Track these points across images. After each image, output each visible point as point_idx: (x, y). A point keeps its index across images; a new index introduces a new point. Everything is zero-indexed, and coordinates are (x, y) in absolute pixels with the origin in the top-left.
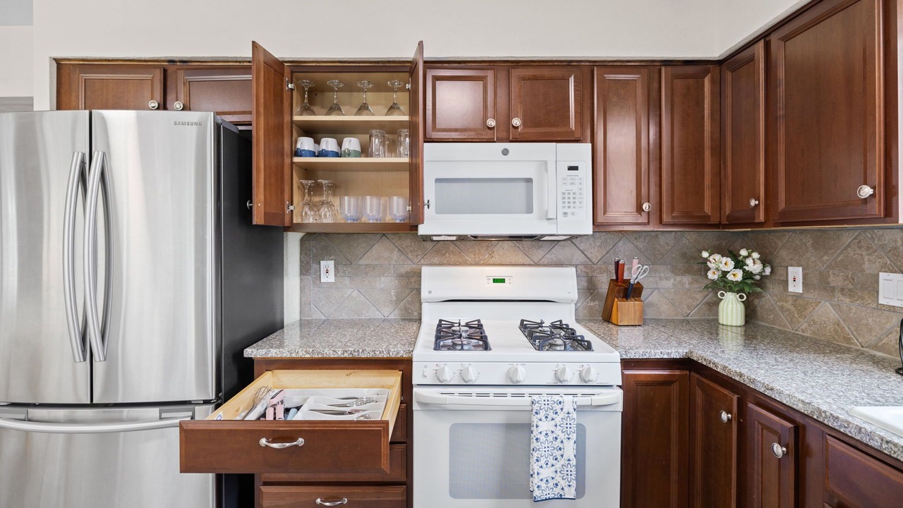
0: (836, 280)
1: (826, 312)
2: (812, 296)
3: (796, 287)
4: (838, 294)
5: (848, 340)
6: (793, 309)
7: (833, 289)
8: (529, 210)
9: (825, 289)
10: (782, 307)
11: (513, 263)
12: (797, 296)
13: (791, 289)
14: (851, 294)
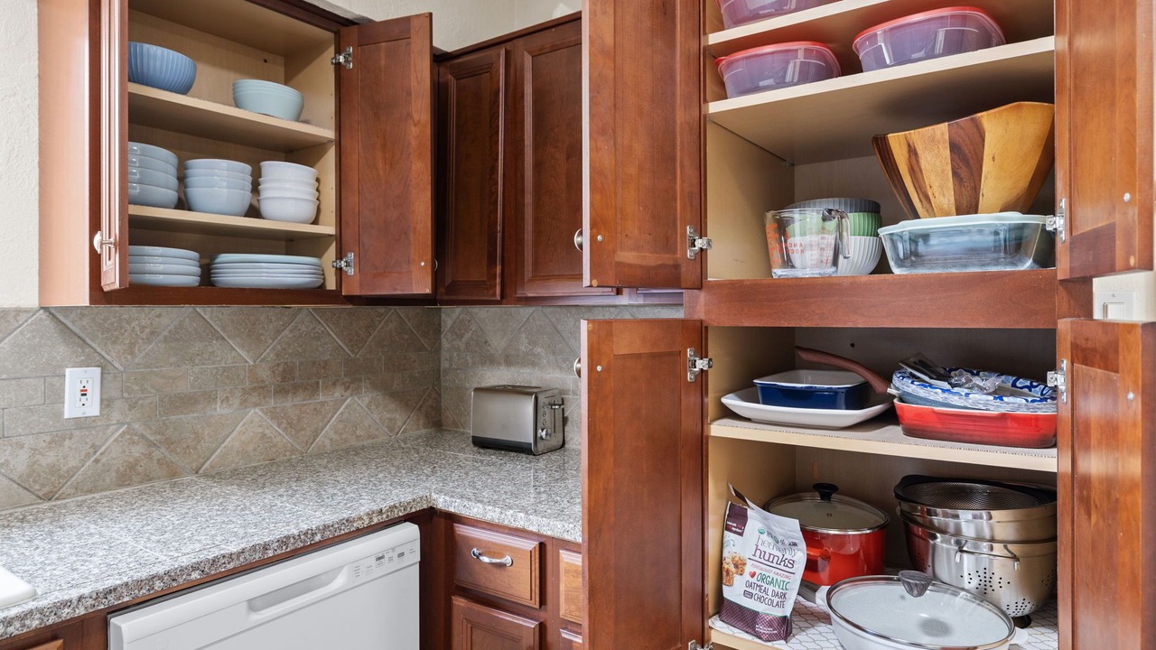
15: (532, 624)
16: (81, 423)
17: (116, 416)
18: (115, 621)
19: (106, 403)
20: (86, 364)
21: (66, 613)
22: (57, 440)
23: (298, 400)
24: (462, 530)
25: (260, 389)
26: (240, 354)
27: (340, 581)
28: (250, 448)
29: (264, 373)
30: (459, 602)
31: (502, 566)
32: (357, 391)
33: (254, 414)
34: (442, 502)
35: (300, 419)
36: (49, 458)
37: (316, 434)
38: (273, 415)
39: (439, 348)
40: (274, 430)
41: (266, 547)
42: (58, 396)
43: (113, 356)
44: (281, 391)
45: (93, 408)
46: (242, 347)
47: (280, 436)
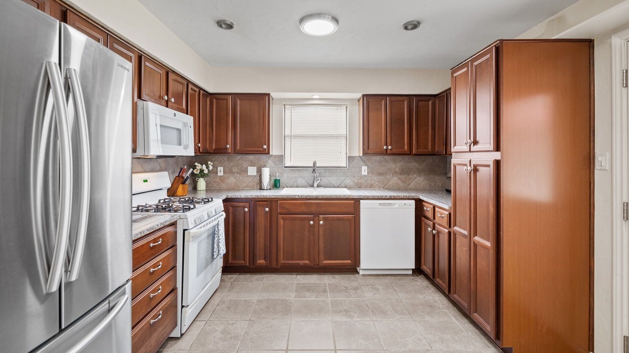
0: (235, 170)
1: (232, 180)
2: (227, 175)
3: (221, 174)
4: (236, 174)
5: (239, 187)
6: (219, 181)
7: (234, 173)
8: (180, 144)
9: (231, 173)
10: (214, 182)
11: (137, 171)
12: (221, 177)
13: (219, 174)
14: (240, 173)
15: (432, 223)
16: (364, 176)
17: (370, 175)
18: (362, 201)
19: (368, 173)
20: (365, 166)
21: (355, 197)
22: (361, 178)
23: (405, 176)
24: (424, 203)
25: (396, 173)
26: (392, 165)
27: (396, 206)
28: (394, 185)
29: (397, 170)
30: (423, 218)
31: (428, 210)
32: (420, 176)
33: (395, 178)
34: (422, 197)
35: (405, 180)
36: (360, 181)
37: (409, 184)
38: (399, 179)
39: (447, 167)
40: (399, 182)
41: (383, 196)
42: (361, 171)
43: (369, 164)
44: (401, 174)
45: (366, 173)
46: (392, 164)
47: (401, 184)
